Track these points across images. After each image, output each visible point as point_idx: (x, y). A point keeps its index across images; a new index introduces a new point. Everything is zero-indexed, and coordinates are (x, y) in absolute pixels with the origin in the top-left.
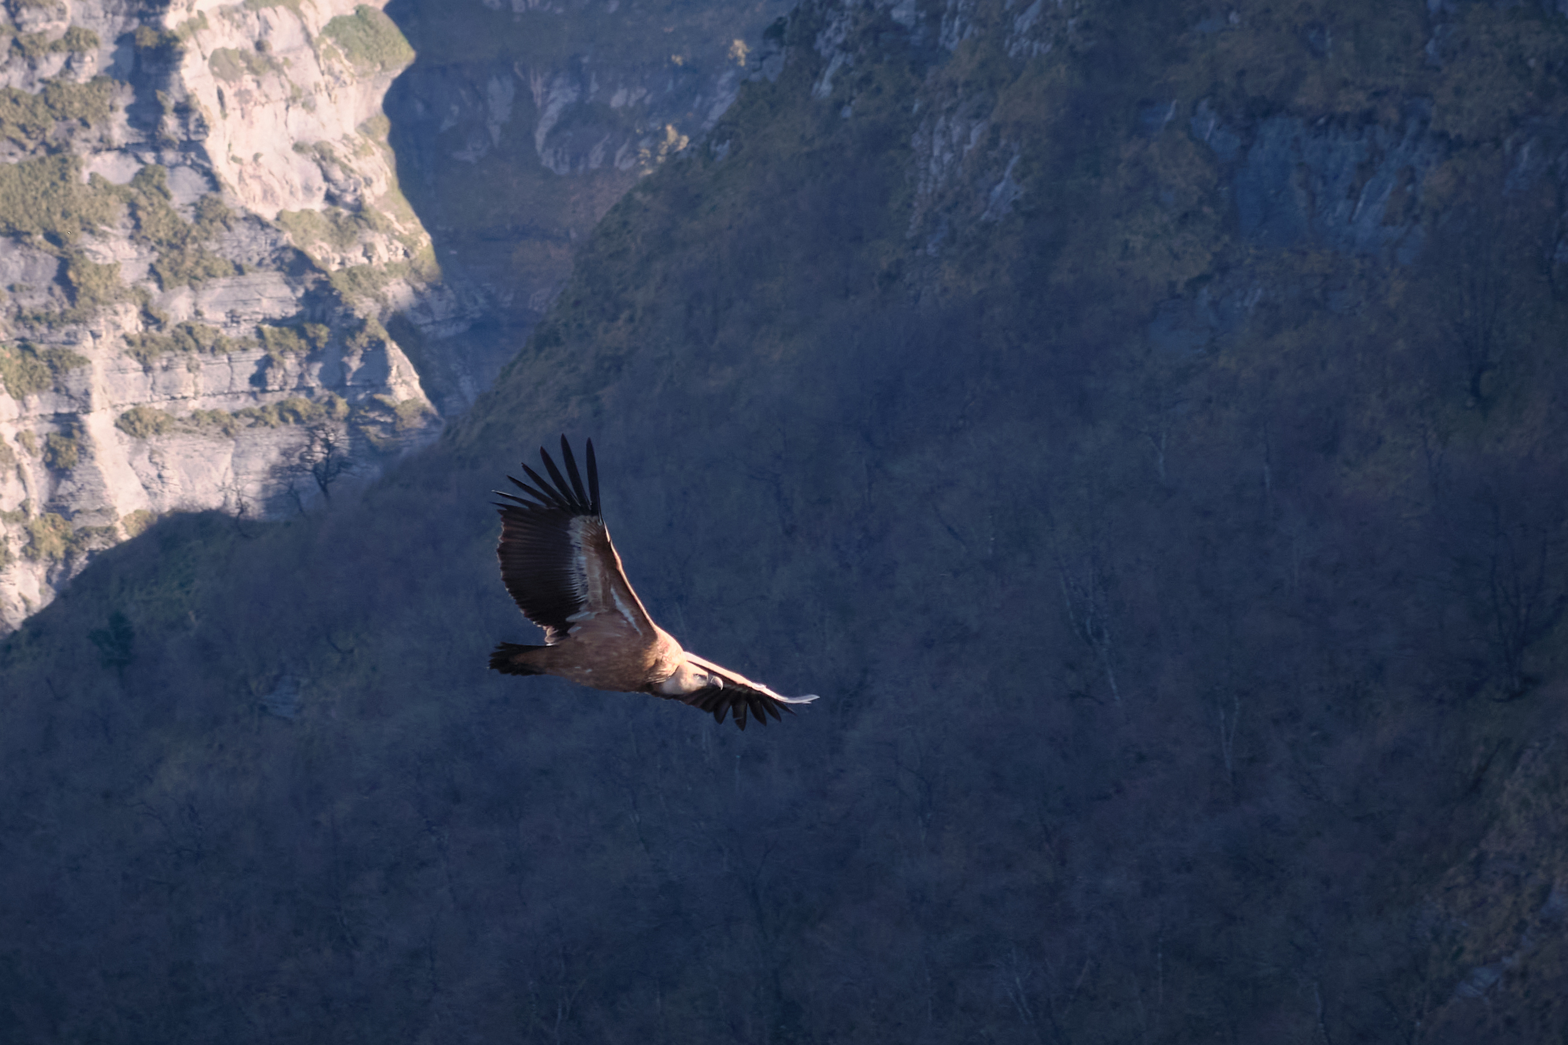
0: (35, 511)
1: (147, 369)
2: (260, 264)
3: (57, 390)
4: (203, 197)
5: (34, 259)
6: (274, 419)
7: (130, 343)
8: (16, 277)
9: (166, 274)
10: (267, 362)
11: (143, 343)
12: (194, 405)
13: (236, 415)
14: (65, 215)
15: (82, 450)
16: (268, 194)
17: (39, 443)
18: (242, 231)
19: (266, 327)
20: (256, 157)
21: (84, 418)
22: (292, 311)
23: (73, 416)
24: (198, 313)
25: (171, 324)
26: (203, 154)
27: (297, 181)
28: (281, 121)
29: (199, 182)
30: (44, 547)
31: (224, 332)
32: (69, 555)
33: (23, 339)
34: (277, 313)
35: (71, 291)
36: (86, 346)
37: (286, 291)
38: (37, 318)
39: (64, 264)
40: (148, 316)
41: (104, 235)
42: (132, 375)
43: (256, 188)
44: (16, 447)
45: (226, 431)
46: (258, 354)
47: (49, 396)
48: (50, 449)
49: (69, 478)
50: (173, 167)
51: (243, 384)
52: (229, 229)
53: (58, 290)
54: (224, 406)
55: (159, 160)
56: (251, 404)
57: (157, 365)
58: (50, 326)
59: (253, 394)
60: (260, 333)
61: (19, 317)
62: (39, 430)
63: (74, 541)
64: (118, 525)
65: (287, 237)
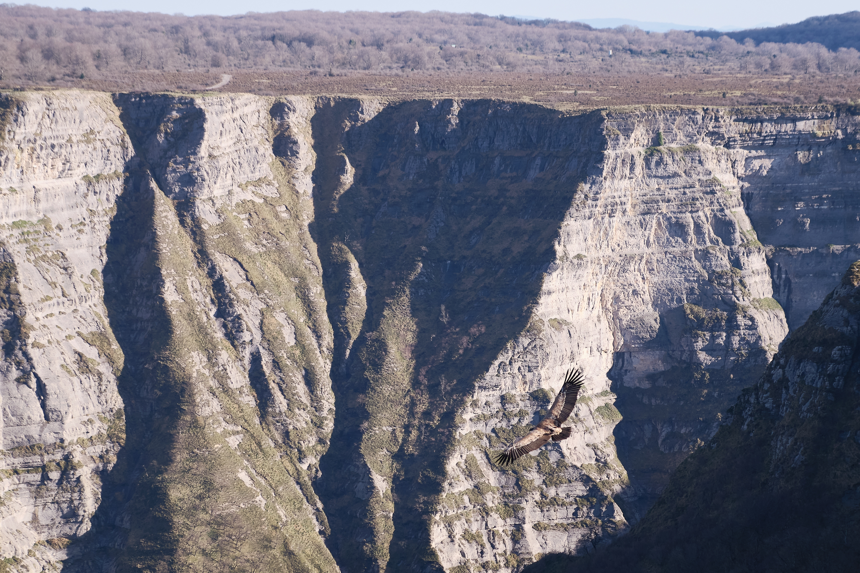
0: (508, 553)
1: (542, 511)
2: (576, 480)
3: (515, 517)
4: (559, 460)
5: (509, 478)
6: (580, 526)
7: (537, 503)
8: (504, 484)
9: (548, 483)
10: (577, 509)
11: (541, 503)
12: (556, 522)
13: (568, 524)
14: (518, 465)
15: (523, 535)
16: (578, 459)
17: (510, 533)
18: (570, 470)
19: (577, 498)
20: (575, 448)
21: (523, 525)
22: (585, 494)
23: (520, 525)
24: (557, 494)
25: (549, 497)
26: (559, 447)
27: (587, 455)
28: (583, 437)
29: (558, 455)
30: (511, 564)
31: (565, 500)
32: (518, 566)
33: (505, 502)
34: (581, 494)
35: (520, 488)
36: (524, 504)
37: (584, 488)
38: (510, 496)
39: (518, 480)
40: (543, 495)
41: (530, 471)
42: (538, 513)
43: (575, 457)
44: (503, 534)
45: (565, 529)
46: (575, 506)
47: (513, 519)
48: (513, 534)
49: (519, 543)
50: (550, 451)
51: (570, 515)
52: (567, 469)
53: (516, 487)
54: (565, 522)
55: (546, 449)
56: (573, 521)
57: (545, 510)
58: (513, 498)
59: (574, 518)
60: (576, 500)
61: (504, 495)
62: (510, 529)
63: (520, 562)
64: (533, 557)
65: (584, 472)
